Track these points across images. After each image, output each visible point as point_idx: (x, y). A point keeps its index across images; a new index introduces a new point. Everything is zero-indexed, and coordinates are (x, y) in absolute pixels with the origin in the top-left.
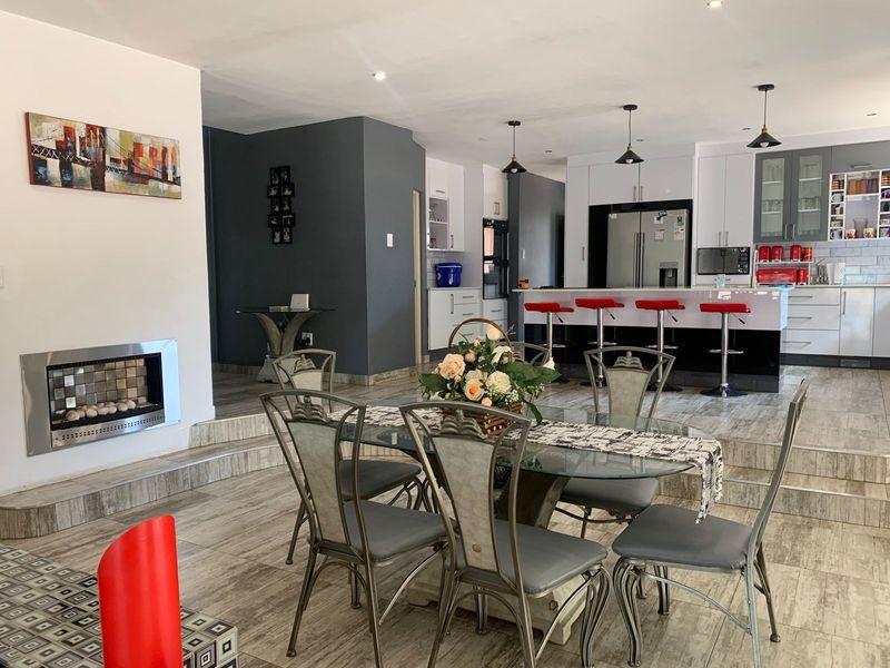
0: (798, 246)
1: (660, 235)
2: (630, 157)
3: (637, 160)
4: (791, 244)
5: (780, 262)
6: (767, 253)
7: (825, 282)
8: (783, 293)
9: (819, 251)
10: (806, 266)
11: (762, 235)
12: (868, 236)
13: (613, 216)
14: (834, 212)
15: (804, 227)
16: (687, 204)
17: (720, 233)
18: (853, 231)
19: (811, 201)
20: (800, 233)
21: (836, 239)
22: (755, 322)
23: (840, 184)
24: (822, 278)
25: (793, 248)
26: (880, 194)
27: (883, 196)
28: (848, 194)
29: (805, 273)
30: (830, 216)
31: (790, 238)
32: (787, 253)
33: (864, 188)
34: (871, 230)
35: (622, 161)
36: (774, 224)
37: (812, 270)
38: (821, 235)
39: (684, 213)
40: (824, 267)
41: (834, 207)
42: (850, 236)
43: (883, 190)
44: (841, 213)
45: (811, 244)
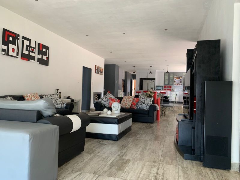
1: (151, 83)
2: (151, 73)
3: (152, 73)
8: (169, 92)
9: (172, 87)
13: (144, 80)
15: (171, 83)
16: (155, 79)
19: (171, 80)
22: (166, 95)
23: (175, 78)
24: (173, 91)
25: (169, 86)
35: (150, 73)
36: (166, 83)
38: (173, 84)
45: (171, 86)
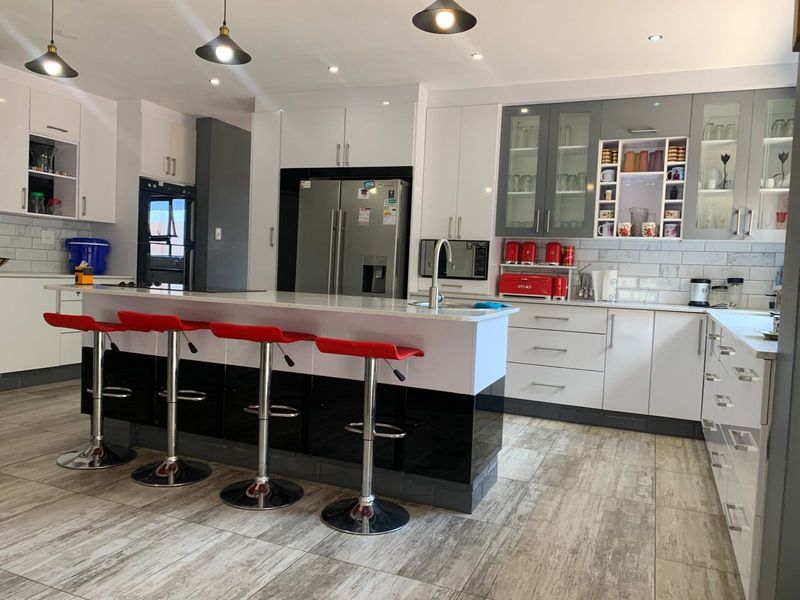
0: (557, 244)
4: (547, 240)
5: (532, 265)
6: (515, 250)
7: (591, 298)
10: (566, 272)
11: (508, 225)
12: (648, 233)
14: (603, 196)
17: (451, 219)
18: (628, 226)
20: (558, 225)
21: (606, 236)
26: (665, 173)
27: (669, 177)
28: (622, 171)
29: (565, 283)
30: (598, 202)
31: (543, 232)
32: (542, 253)
33: (644, 163)
34: (651, 225)
37: (573, 279)
39: (398, 186)
40: (590, 277)
41: (604, 189)
42: (623, 233)
43: (670, 168)
44: (613, 198)
